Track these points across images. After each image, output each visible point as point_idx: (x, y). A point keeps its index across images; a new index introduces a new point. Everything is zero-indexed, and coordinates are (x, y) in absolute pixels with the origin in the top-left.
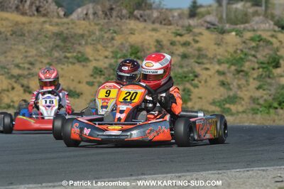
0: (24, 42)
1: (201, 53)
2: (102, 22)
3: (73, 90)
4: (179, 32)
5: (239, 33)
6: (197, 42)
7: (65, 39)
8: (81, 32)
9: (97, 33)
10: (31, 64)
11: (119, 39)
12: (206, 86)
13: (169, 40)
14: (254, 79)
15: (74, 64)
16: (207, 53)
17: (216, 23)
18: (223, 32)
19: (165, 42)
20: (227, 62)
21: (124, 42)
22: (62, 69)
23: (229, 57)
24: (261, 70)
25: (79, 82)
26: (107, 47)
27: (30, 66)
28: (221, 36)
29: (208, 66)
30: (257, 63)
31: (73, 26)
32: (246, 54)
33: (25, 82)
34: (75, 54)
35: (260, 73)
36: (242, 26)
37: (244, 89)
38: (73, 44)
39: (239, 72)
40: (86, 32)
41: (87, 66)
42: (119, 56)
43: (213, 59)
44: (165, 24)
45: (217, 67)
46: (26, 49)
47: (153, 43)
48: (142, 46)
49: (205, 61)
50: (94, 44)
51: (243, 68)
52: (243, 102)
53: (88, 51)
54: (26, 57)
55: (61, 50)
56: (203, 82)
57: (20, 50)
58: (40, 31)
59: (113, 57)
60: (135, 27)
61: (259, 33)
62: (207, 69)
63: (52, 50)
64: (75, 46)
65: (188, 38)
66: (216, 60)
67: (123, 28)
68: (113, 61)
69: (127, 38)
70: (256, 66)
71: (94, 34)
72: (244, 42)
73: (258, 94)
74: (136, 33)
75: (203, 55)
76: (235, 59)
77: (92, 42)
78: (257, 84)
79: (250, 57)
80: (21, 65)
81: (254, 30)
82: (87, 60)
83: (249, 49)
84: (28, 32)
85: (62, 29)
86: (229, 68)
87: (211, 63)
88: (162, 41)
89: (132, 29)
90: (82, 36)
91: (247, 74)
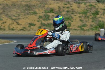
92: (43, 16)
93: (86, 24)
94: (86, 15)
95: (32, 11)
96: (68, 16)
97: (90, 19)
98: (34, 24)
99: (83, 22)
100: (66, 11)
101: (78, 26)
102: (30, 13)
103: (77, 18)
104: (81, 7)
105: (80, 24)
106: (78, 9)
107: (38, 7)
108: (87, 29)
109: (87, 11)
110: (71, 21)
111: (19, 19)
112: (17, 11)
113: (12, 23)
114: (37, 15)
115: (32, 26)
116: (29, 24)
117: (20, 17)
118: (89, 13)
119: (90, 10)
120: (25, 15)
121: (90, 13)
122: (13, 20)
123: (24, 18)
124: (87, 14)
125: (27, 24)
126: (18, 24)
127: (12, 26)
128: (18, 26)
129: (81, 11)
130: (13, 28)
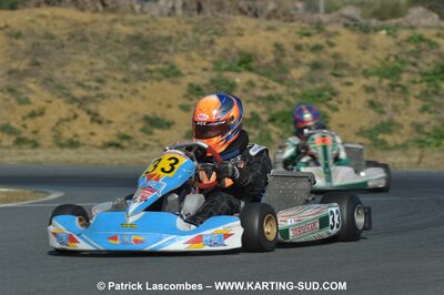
92: (205, 85)
93: (397, 118)
94: (395, 83)
95: (159, 62)
96: (318, 85)
97: (412, 100)
98: (168, 119)
99: (382, 112)
100: (307, 65)
101: (357, 130)
102: (148, 74)
103: (354, 94)
104: (374, 46)
105: (369, 119)
106: (359, 56)
107: (184, 45)
108: (400, 141)
109: (398, 64)
110: (329, 107)
111: (103, 97)
112: (92, 64)
113: (72, 115)
114: (179, 83)
115: (156, 131)
116: (146, 118)
117: (106, 90)
118: (408, 71)
119: (412, 59)
120: (125, 81)
121: (413, 73)
122: (76, 104)
123: (125, 94)
124: (399, 78)
125: (137, 121)
126: (96, 118)
127: (69, 128)
128: (95, 128)
129: (375, 62)
130: (75, 139)
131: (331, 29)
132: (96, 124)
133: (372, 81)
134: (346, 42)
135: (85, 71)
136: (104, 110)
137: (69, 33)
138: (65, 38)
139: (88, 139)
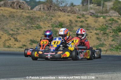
0: (14, 20)
1: (88, 25)
2: (47, 12)
3: (35, 40)
4: (79, 17)
5: (104, 18)
6: (87, 21)
7: (32, 19)
8: (38, 16)
9: (45, 17)
10: (18, 29)
11: (54, 19)
12: (91, 39)
13: (75, 20)
14: (111, 37)
15: (35, 29)
16: (91, 26)
17: (94, 13)
18: (97, 17)
19: (73, 21)
20: (100, 30)
21: (56, 21)
22: (31, 31)
23: (100, 27)
24: (113, 33)
25: (38, 37)
26: (49, 22)
27: (17, 30)
28: (97, 19)
29: (91, 31)
30: (112, 30)
31: (35, 13)
32: (107, 26)
33: (15, 37)
34: (36, 25)
35: (113, 34)
36: (105, 14)
37: (106, 41)
38: (35, 21)
39: (104, 34)
40: (40, 16)
41: (41, 30)
42: (54, 26)
43: (93, 28)
44: (73, 13)
45: (95, 32)
46: (15, 23)
47: (68, 21)
48: (64, 22)
49: (90, 29)
50: (43, 21)
51: (106, 32)
52: (106, 46)
53: (41, 24)
54: (16, 26)
55: (30, 23)
56: (89, 38)
57: (13, 23)
58: (21, 15)
59: (52, 27)
60: (60, 14)
61: (112, 17)
62: (91, 32)
63: (26, 23)
64: (36, 22)
65: (83, 19)
66: (95, 28)
67: (56, 14)
68: (52, 28)
69: (57, 19)
70: (112, 31)
71: (44, 17)
72: (106, 21)
73: (113, 43)
74: (61, 17)
75: (89, 26)
76: (102, 28)
77: (43, 20)
78: (112, 39)
79: (109, 28)
80: (13, 30)
81: (110, 16)
82: (41, 28)
83: (109, 24)
84: (16, 16)
85: (30, 15)
86: (100, 32)
87: (93, 30)
88: (72, 20)
89: (59, 15)
90: (39, 18)
91: (108, 34)
131: (86, 16)
132: (16, 42)
133: (98, 32)
134: (91, 20)
135: (14, 26)
136: (18, 38)
137: (9, 15)
138: (8, 16)
139: (14, 46)
